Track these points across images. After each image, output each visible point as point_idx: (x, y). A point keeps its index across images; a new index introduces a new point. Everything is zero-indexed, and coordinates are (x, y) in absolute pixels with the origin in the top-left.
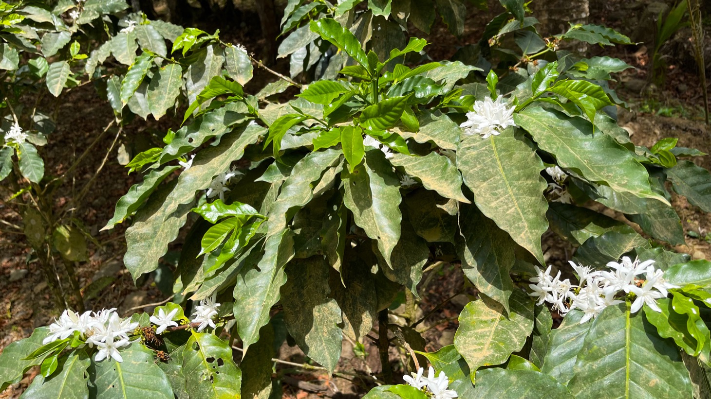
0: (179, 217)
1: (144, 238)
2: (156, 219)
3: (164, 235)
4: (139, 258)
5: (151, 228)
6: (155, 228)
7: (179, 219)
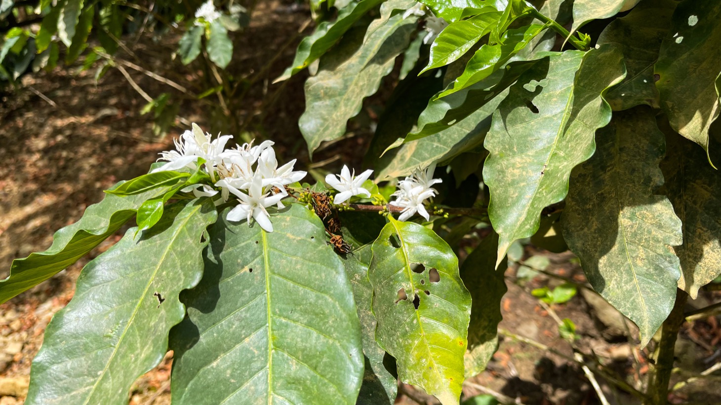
0: (381, 63)
1: (329, 94)
2: (348, 68)
3: (357, 90)
4: (320, 121)
5: (340, 81)
6: (346, 81)
7: (382, 67)
